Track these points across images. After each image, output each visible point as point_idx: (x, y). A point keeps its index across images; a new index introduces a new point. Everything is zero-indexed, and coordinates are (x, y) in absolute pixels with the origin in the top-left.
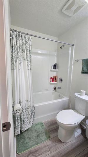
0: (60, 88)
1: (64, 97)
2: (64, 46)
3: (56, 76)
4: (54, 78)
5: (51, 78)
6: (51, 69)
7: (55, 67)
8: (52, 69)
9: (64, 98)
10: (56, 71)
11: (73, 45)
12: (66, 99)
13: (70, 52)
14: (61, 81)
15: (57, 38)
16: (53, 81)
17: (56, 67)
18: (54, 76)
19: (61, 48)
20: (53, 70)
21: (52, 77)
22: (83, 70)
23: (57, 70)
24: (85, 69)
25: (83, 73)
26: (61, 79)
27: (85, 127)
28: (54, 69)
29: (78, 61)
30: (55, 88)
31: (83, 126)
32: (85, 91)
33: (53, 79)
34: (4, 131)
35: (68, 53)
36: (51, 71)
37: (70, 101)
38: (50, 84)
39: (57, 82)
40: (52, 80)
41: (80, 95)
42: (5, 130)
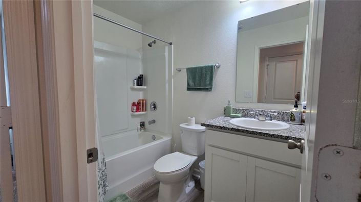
0: (154, 122)
1: (162, 136)
2: (154, 42)
3: (143, 100)
4: (140, 103)
5: (134, 104)
6: (132, 85)
7: (140, 81)
8: (134, 85)
9: (162, 138)
10: (143, 90)
11: (171, 44)
12: (166, 139)
13: (166, 54)
14: (155, 107)
15: (141, 26)
16: (138, 110)
17: (142, 81)
18: (140, 100)
19: (150, 45)
20: (136, 87)
21: (136, 102)
22: (188, 84)
23: (145, 87)
24: (191, 83)
25: (189, 89)
26: (154, 105)
27: (199, 177)
28: (138, 85)
29: (180, 71)
30: (142, 125)
31: (197, 176)
32: (194, 118)
33: (139, 106)
34: (89, 162)
35: (164, 55)
36: (133, 89)
37: (173, 141)
38: (133, 116)
39: (146, 111)
40: (135, 108)
41: (188, 125)
42: (91, 161)
